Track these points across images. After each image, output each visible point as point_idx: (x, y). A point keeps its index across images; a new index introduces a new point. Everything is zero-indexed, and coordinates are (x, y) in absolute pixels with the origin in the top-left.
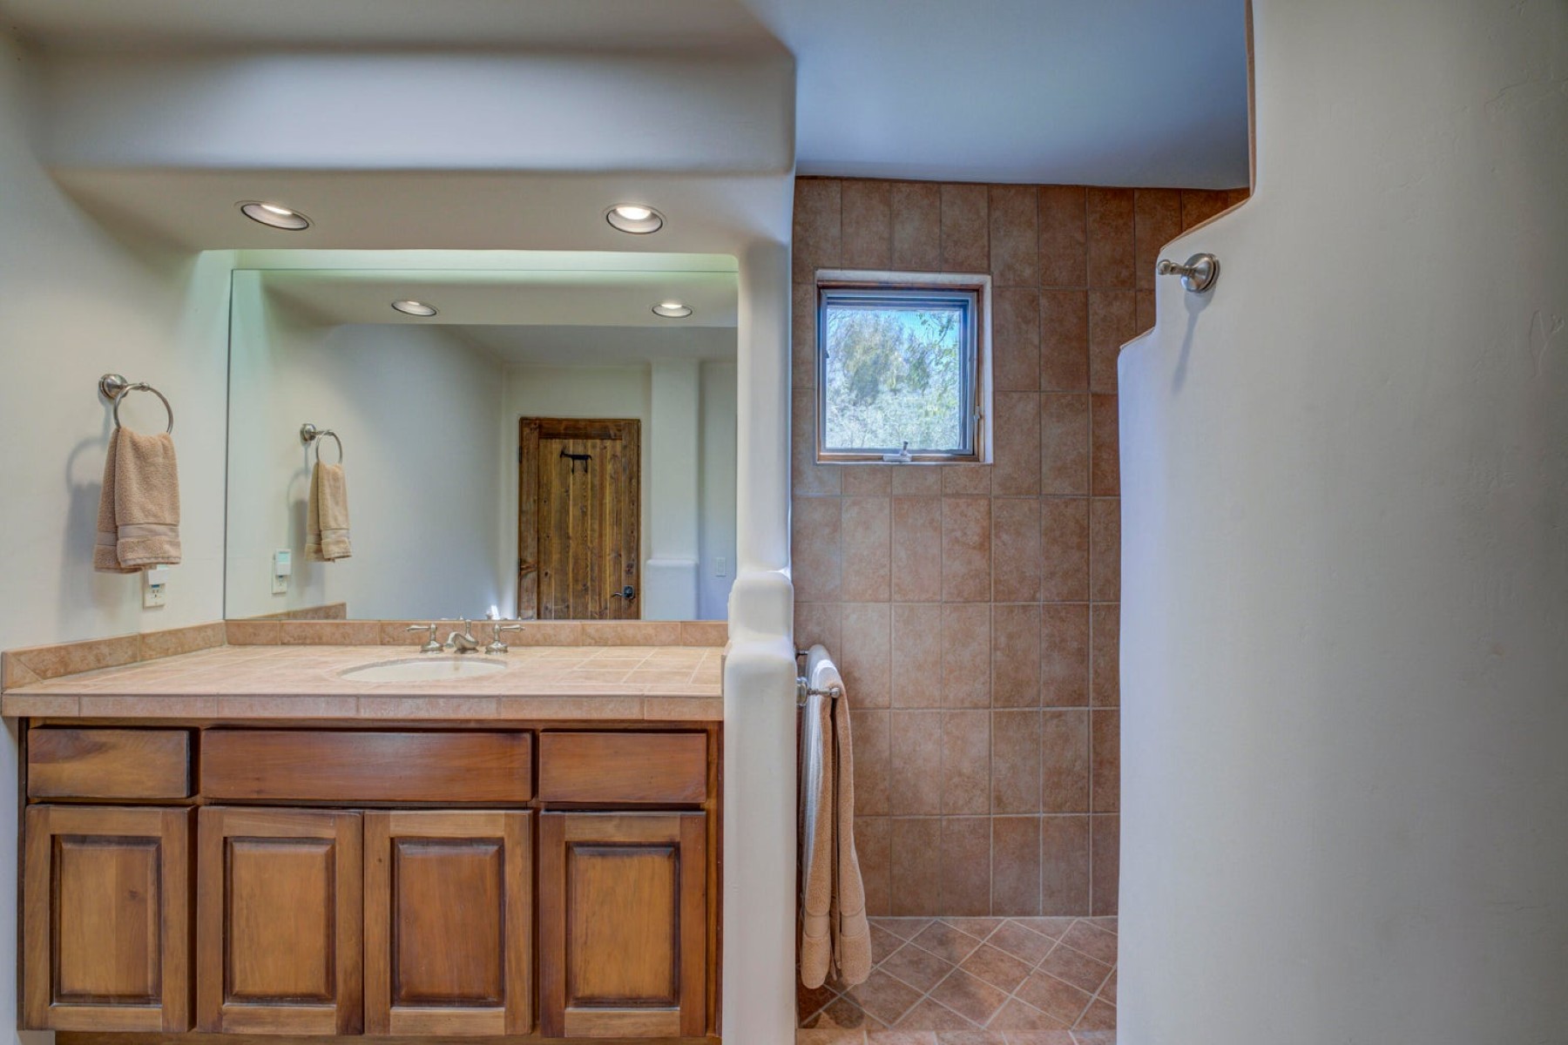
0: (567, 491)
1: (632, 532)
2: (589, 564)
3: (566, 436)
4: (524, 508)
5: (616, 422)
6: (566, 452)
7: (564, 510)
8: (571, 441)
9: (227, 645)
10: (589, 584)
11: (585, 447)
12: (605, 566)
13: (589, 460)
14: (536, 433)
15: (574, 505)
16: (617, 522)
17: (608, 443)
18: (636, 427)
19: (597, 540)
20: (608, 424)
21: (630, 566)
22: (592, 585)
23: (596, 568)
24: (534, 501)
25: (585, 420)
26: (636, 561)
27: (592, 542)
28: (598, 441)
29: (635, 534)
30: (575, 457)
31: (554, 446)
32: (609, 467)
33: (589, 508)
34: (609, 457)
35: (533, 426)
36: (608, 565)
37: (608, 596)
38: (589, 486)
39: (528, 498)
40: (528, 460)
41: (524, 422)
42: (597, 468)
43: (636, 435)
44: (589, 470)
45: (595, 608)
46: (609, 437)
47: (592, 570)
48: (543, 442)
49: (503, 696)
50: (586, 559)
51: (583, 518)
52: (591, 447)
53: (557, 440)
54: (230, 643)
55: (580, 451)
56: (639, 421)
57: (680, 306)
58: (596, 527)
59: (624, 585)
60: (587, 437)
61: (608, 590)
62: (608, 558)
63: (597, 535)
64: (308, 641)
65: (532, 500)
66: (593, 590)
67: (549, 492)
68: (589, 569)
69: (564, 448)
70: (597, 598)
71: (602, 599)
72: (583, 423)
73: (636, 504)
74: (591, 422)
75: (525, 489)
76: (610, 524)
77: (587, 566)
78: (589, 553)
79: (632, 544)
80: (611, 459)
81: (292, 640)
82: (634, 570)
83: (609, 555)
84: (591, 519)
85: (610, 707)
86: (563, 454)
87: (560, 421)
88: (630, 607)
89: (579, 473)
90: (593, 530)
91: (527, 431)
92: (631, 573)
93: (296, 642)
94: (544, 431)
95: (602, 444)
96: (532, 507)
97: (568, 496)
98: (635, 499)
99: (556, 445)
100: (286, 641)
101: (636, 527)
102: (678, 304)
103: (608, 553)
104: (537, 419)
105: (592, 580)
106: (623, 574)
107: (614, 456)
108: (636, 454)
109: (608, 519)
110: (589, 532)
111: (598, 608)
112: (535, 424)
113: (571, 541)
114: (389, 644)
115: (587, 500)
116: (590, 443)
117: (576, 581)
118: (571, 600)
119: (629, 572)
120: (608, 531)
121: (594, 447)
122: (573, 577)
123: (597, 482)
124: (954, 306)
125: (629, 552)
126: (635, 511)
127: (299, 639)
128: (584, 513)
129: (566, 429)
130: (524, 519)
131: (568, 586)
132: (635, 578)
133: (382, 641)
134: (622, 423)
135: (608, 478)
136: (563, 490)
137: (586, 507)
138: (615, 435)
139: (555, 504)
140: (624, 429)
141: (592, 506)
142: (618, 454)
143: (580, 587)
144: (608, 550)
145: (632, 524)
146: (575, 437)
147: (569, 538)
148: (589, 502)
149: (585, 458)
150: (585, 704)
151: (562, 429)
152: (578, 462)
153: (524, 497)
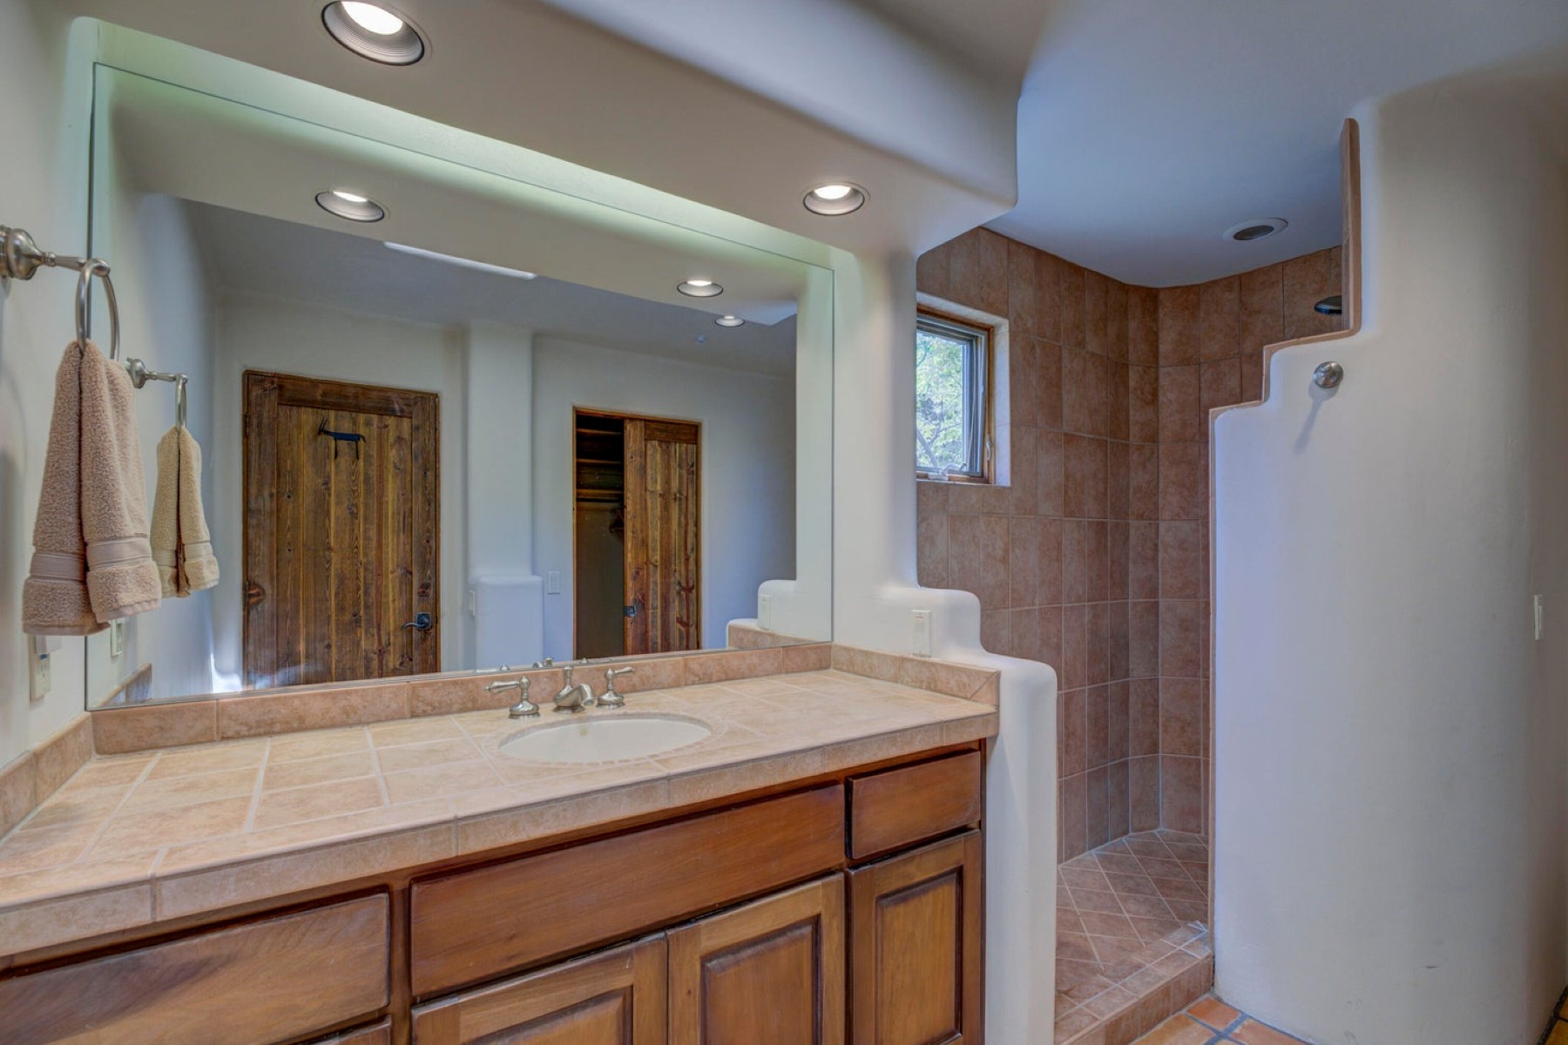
0: (326, 483)
1: (428, 541)
2: (362, 584)
3: (325, 405)
4: (253, 505)
5: (404, 394)
6: (326, 428)
7: (322, 508)
8: (332, 414)
9: (95, 756)
10: (362, 613)
11: (355, 423)
12: (387, 586)
13: (361, 442)
14: (274, 396)
15: (337, 504)
16: (407, 527)
17: (391, 421)
18: (432, 403)
19: (374, 552)
20: (389, 394)
21: (425, 587)
22: (366, 613)
23: (373, 591)
24: (271, 495)
25: (356, 386)
26: (433, 579)
27: (366, 555)
28: (375, 418)
29: (432, 543)
30: (338, 436)
31: (304, 417)
32: (392, 454)
33: (362, 507)
34: (391, 440)
35: (267, 385)
36: (390, 585)
37: (392, 628)
38: (362, 478)
39: (260, 491)
40: (259, 435)
41: (252, 379)
42: (374, 453)
43: (432, 413)
44: (361, 456)
45: (373, 645)
46: (392, 413)
47: (366, 593)
48: (283, 411)
49: (827, 745)
50: (358, 578)
51: (352, 523)
52: (366, 425)
53: (310, 410)
54: (101, 751)
55: (346, 427)
56: (436, 396)
57: (710, 283)
58: (373, 533)
59: (417, 611)
60: (360, 409)
61: (392, 620)
62: (390, 576)
63: (374, 544)
64: (277, 727)
65: (266, 493)
66: (368, 622)
67: (295, 483)
68: (361, 592)
69: (325, 421)
70: (375, 630)
71: (383, 633)
72: (353, 391)
73: (433, 504)
74: (366, 389)
75: (254, 476)
76: (393, 531)
77: (359, 589)
78: (362, 570)
79: (428, 556)
80: (395, 442)
81: (244, 730)
82: (431, 592)
83: (392, 572)
84: (365, 524)
85: (919, 738)
86: (322, 431)
87: (315, 383)
88: (424, 640)
89: (345, 460)
90: (367, 538)
91: (256, 392)
92: (427, 596)
93: (252, 732)
94: (287, 395)
95: (381, 421)
96: (268, 504)
97: (328, 489)
98: (432, 497)
99: (307, 418)
100: (230, 733)
101: (433, 535)
102: (708, 280)
103: (390, 569)
104: (276, 375)
105: (367, 607)
106: (415, 597)
107: (400, 439)
108: (432, 440)
109: (391, 523)
110: (361, 542)
111: (376, 646)
112: (273, 383)
113: (333, 554)
114: (425, 714)
115: (358, 496)
116: (362, 417)
117: (341, 609)
118: (334, 637)
119: (423, 594)
120: (390, 539)
121: (368, 424)
122: (337, 604)
123: (374, 473)
124: (964, 340)
125: (424, 565)
126: (432, 513)
127: (259, 727)
128: (354, 515)
129: (324, 394)
130: (253, 521)
131: (330, 616)
132: (432, 602)
133: (413, 712)
134: (413, 396)
135: (391, 467)
136: (320, 481)
137: (356, 506)
138: (402, 411)
139: (306, 501)
140: (416, 403)
141: (366, 505)
142: (406, 436)
143: (348, 617)
144: (390, 565)
145: (428, 531)
146: (338, 407)
147: (330, 549)
148: (362, 500)
149: (354, 438)
150: (899, 739)
151: (318, 395)
152: (343, 444)
153: (253, 490)
